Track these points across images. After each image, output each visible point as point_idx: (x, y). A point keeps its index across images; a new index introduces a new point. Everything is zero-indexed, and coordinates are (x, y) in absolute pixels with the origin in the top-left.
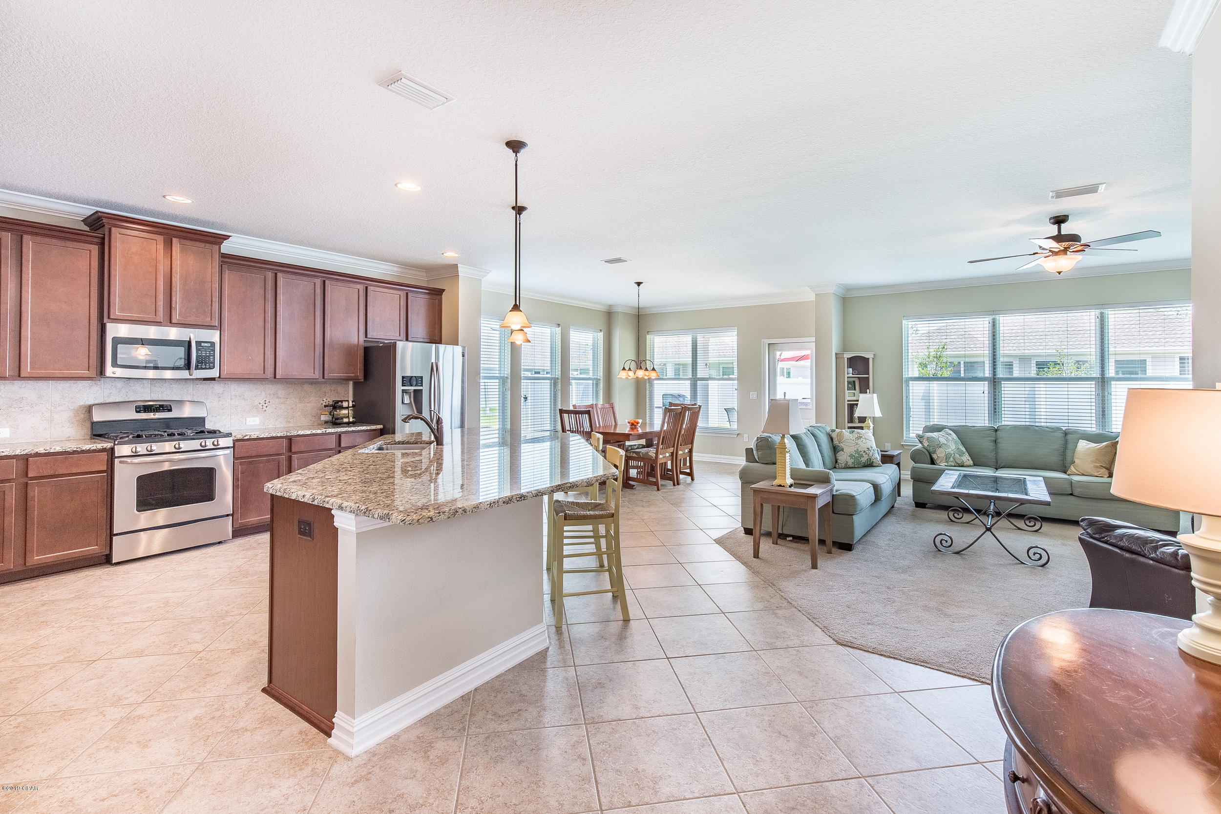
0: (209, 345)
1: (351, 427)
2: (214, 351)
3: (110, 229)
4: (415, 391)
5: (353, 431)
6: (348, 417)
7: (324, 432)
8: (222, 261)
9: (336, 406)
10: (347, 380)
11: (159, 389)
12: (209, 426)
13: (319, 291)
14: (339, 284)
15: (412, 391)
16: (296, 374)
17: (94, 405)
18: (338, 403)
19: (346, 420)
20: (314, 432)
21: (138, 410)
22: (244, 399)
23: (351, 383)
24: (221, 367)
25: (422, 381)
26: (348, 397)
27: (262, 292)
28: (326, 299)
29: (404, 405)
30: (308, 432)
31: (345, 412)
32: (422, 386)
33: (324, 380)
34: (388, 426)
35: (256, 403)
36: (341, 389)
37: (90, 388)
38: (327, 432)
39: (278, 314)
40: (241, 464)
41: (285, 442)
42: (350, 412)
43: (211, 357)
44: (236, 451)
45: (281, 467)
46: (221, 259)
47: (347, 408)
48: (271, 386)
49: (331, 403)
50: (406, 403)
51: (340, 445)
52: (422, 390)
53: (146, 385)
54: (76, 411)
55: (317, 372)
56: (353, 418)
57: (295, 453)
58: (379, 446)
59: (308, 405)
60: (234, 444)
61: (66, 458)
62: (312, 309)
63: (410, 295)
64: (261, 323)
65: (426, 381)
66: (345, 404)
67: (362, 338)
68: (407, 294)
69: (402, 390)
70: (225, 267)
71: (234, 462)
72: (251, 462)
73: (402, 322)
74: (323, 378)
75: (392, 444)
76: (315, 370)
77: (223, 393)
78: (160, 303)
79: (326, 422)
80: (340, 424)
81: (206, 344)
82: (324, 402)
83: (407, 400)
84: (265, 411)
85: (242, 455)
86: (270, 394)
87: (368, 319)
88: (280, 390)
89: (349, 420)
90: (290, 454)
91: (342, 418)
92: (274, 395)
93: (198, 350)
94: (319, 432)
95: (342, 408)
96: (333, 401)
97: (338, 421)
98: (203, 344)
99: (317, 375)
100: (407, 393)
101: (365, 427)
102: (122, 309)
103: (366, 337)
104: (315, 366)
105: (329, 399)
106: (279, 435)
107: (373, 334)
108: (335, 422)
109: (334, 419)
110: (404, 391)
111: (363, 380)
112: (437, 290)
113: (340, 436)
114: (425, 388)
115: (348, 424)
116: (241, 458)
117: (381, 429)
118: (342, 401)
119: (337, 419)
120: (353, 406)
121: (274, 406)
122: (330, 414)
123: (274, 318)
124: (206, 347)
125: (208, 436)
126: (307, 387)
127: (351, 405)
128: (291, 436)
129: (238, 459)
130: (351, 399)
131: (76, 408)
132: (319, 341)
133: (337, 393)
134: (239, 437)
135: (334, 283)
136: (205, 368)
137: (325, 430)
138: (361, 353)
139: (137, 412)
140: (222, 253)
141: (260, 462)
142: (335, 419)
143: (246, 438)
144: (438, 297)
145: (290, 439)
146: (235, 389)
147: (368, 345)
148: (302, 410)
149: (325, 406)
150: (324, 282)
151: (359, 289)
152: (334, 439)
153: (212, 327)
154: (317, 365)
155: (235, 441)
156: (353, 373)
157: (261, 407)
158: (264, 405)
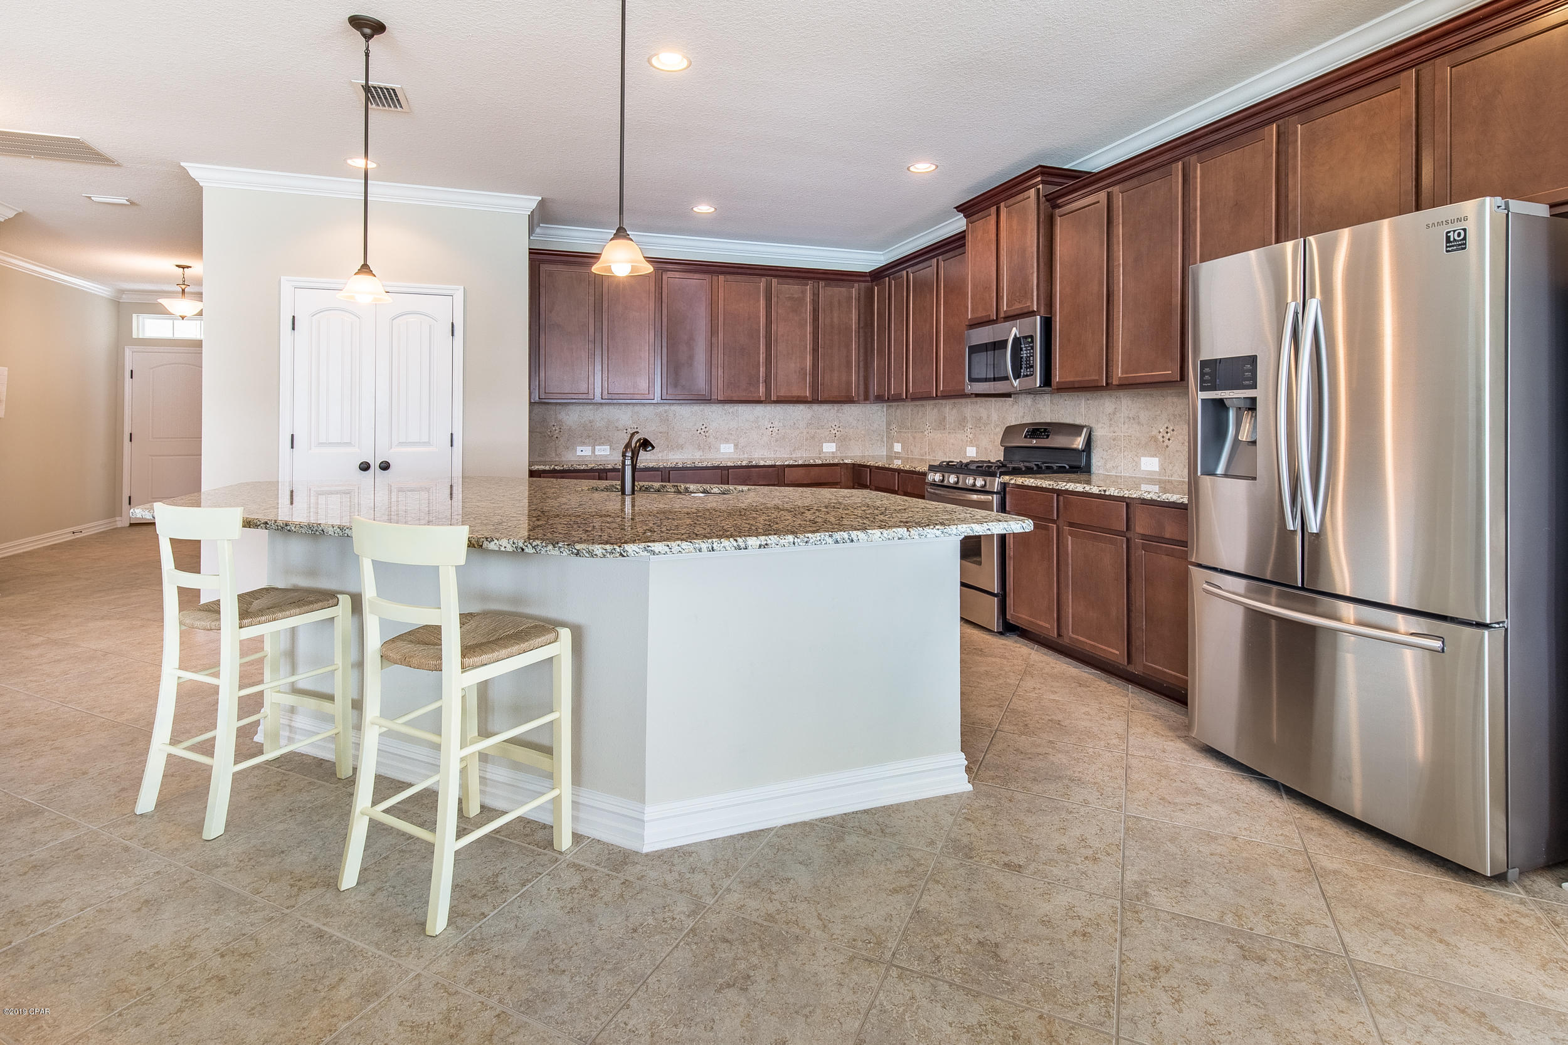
0: (1029, 340)
2: (1034, 348)
13: (1178, 189)
22: (1139, 423)
24: (1052, 372)
25: (1254, 370)
27: (1097, 234)
32: (1255, 385)
35: (1156, 432)
43: (1032, 359)
48: (1175, 400)
52: (1255, 400)
60: (1004, 489)
77: (1114, 414)
78: (994, 295)
84: (1167, 446)
86: (1174, 415)
92: (1179, 416)
98: (1024, 341)
114: (1263, 393)
124: (1027, 344)
136: (1026, 376)
153: (1031, 313)
155: (1006, 485)
157: (1161, 440)
158: (1165, 435)
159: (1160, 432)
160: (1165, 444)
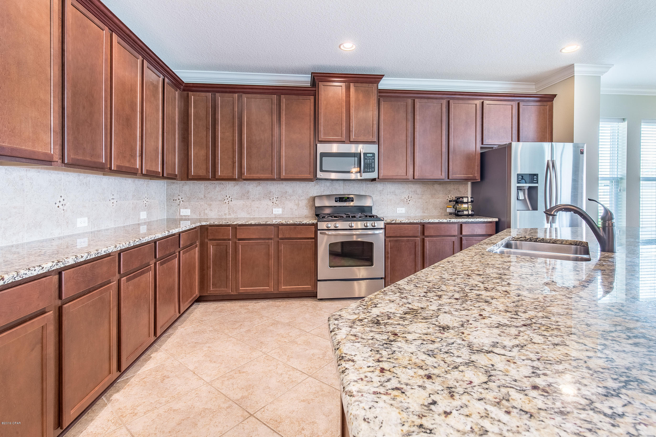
0: (371, 155)
1: (470, 218)
2: (374, 159)
3: (318, 84)
4: (530, 188)
5: (472, 222)
6: (468, 210)
7: (449, 221)
8: (379, 96)
9: (458, 201)
10: (467, 180)
11: (348, 187)
12: (374, 213)
13: (444, 110)
14: (461, 102)
15: (527, 188)
16: (429, 175)
17: (316, 196)
18: (459, 198)
19: (466, 213)
20: (441, 221)
21: (336, 200)
22: (395, 195)
23: (469, 184)
24: (380, 171)
25: (537, 178)
26: (467, 194)
27: (405, 115)
28: (450, 115)
29: (519, 201)
30: (437, 221)
31: (465, 206)
32: (537, 183)
33: (449, 180)
34: (503, 219)
35: (403, 198)
36: (462, 188)
37: (314, 187)
38: (451, 221)
39: (415, 130)
40: (390, 241)
41: (419, 227)
42: (469, 206)
43: (373, 164)
44: (387, 231)
45: (417, 247)
46: (379, 94)
47: (467, 203)
48: (412, 186)
49: (454, 199)
50: (520, 199)
51: (461, 233)
52: (537, 187)
53: (341, 184)
54: (309, 200)
55: (443, 174)
56: (472, 211)
57: (427, 236)
58: (507, 241)
59: (438, 200)
60: (385, 226)
61: (295, 228)
62: (439, 124)
63: (521, 104)
64: (404, 138)
65: (541, 179)
66: (465, 200)
67: (479, 145)
68: (519, 104)
69: (518, 187)
70: (381, 99)
71: (385, 240)
72: (396, 241)
73: (513, 129)
74: (448, 178)
75: (521, 240)
76: (442, 172)
77: (382, 191)
78: (344, 128)
79: (450, 214)
80: (461, 216)
81: (370, 155)
82: (449, 198)
83: (521, 197)
84: (409, 203)
85: (391, 235)
86: (412, 192)
87: (484, 128)
88: (418, 188)
89: (468, 213)
90: (423, 237)
91: (463, 211)
92: (414, 192)
93: (365, 159)
94: (445, 221)
95: (463, 203)
96: (456, 197)
97: (460, 213)
98: (368, 155)
99: (444, 176)
100: (521, 190)
101: (483, 219)
102: (325, 134)
103: (482, 144)
104: (442, 169)
105: (453, 196)
106: (415, 222)
107: (488, 141)
108: (458, 214)
109: (456, 212)
110: (519, 189)
111: (479, 180)
112: (548, 96)
113: (461, 225)
114: (540, 186)
115: (468, 215)
116: (390, 237)
117: (496, 222)
118: (462, 198)
119: (459, 211)
120: (472, 202)
121: (414, 200)
122: (454, 207)
123: (413, 134)
124: (370, 156)
125: (369, 219)
126: (437, 187)
127: (470, 200)
128: (424, 223)
129: (388, 237)
130: (469, 195)
131: (308, 198)
132: (444, 149)
133: (459, 191)
134: (389, 221)
135: (456, 101)
136: (369, 172)
137: (450, 220)
138: (478, 158)
139: (336, 201)
140: (379, 90)
141: (402, 241)
142: (458, 211)
143: (393, 222)
144: (549, 103)
145: (423, 225)
146: (390, 188)
147: (484, 151)
148: (433, 204)
149: (450, 201)
150: (449, 102)
151: (476, 105)
152: (456, 227)
153: (372, 142)
154: (443, 169)
155: (386, 224)
156: (472, 174)
157: (406, 201)
158: (408, 199)
159: (405, 198)
160: (408, 202)
